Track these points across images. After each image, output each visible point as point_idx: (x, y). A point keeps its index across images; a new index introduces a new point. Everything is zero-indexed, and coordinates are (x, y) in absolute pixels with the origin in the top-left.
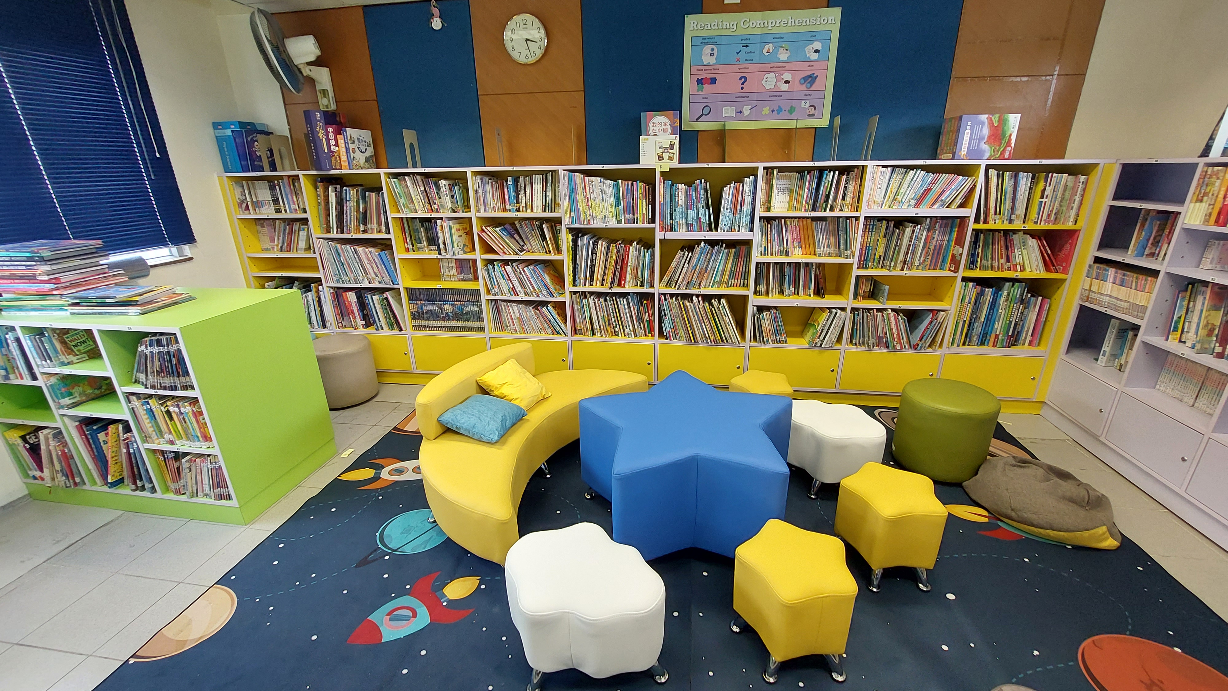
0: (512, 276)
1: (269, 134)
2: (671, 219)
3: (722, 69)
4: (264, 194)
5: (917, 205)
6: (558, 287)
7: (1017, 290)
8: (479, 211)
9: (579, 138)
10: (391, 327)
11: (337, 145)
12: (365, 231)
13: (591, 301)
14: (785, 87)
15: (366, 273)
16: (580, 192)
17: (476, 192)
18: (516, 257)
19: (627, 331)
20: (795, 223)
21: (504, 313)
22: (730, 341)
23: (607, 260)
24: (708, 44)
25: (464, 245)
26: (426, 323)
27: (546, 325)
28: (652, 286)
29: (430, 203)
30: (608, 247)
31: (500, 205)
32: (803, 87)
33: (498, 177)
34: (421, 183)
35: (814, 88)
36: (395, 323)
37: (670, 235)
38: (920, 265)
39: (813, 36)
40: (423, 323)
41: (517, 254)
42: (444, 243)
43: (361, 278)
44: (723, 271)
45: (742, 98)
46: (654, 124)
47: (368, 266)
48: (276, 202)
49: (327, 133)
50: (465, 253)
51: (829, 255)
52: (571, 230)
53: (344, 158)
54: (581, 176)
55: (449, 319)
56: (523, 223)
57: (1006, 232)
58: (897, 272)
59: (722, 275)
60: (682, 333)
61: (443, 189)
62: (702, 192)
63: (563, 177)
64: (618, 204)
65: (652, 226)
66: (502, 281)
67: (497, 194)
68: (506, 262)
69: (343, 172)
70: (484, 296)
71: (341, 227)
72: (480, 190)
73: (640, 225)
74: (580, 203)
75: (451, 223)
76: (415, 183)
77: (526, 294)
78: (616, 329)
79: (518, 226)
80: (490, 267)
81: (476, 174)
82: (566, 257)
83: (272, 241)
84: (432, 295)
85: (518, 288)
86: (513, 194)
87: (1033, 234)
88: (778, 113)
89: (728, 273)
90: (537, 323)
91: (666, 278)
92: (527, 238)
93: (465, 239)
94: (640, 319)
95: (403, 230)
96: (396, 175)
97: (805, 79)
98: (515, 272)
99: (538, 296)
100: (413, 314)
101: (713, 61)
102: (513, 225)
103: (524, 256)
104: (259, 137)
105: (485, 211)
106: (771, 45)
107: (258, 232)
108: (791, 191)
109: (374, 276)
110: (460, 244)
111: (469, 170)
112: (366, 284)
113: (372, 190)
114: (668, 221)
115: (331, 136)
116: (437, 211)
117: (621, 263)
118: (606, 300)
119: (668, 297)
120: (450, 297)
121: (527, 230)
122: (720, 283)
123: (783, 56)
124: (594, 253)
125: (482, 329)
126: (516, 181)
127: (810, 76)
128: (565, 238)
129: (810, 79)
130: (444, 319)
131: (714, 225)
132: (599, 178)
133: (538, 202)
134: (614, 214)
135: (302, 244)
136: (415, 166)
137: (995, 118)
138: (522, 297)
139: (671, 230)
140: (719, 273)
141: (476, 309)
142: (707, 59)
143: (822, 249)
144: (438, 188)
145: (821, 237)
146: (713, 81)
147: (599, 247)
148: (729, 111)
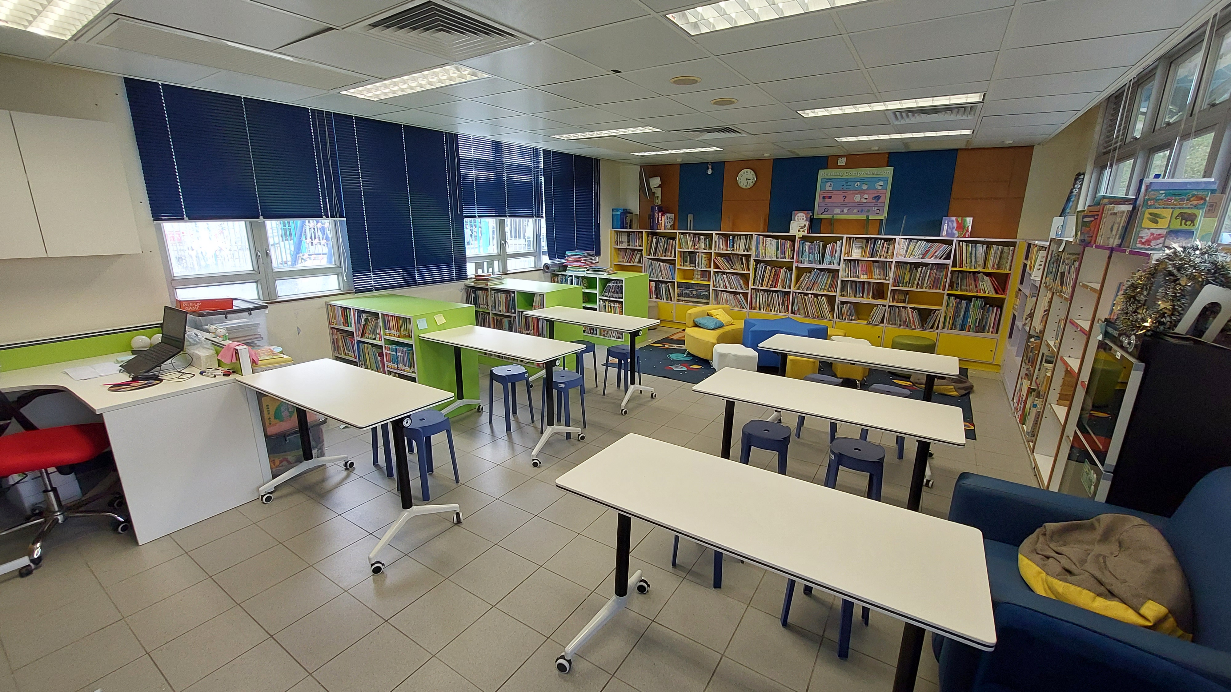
0: (726, 280)
1: (632, 213)
2: (802, 258)
3: (835, 192)
4: (625, 238)
5: (923, 257)
6: (746, 286)
7: (979, 302)
8: (715, 250)
9: (765, 220)
10: (667, 299)
11: (661, 220)
12: (665, 256)
13: (761, 294)
14: (865, 201)
15: (662, 274)
16: (761, 244)
17: (716, 242)
18: (729, 271)
19: (776, 309)
20: (864, 263)
21: (719, 297)
22: (825, 317)
23: (770, 275)
24: (829, 182)
25: (707, 264)
26: (683, 299)
27: (738, 304)
28: (790, 288)
29: (694, 246)
30: (772, 269)
31: (725, 248)
32: (874, 201)
33: (726, 236)
34: (692, 237)
35: (879, 201)
36: (669, 298)
37: (800, 265)
38: (927, 286)
39: (879, 179)
40: (682, 298)
41: (729, 270)
42: (698, 263)
43: (659, 276)
44: (826, 284)
45: (843, 205)
46: (798, 217)
47: (663, 271)
48: (629, 242)
49: (659, 215)
50: (706, 268)
51: (880, 279)
52: (755, 260)
53: (663, 225)
54: (762, 237)
55: (694, 298)
56: (734, 256)
57: (974, 273)
58: (914, 289)
59: (825, 286)
60: (802, 312)
61: (702, 240)
62: (817, 246)
63: (754, 238)
64: (777, 250)
65: (792, 260)
66: (721, 282)
67: (724, 243)
68: (724, 273)
69: (662, 231)
70: (712, 288)
71: (655, 254)
72: (717, 241)
73: (787, 260)
74: (760, 249)
75: (702, 254)
76: (690, 237)
77: (731, 288)
78: (771, 308)
79: (732, 258)
80: (716, 275)
81: (716, 234)
82: (751, 272)
83: (623, 258)
84: (688, 286)
85: (728, 285)
86: (731, 243)
87: (988, 274)
88: (861, 212)
89: (828, 285)
90: (733, 302)
91: (797, 285)
92: (735, 263)
93: (707, 262)
94: (783, 304)
95: (681, 257)
96: (682, 233)
97: (875, 197)
98: (727, 277)
99: (736, 289)
100: (678, 294)
101: (831, 189)
102: (729, 257)
103: (732, 271)
104: (629, 215)
105: (718, 250)
106: (859, 183)
107: (619, 254)
108: (862, 248)
109: (665, 275)
110: (705, 264)
111: (714, 232)
112: (661, 279)
113: (671, 239)
114: (800, 259)
115: (660, 217)
116: (697, 249)
117: (776, 276)
118: (768, 294)
119: (797, 294)
120: (696, 287)
121: (735, 259)
122: (824, 290)
123: (865, 187)
124: (765, 271)
125: (708, 304)
126: (734, 238)
127: (877, 196)
128: (752, 264)
129: (878, 198)
130: (691, 297)
131: (822, 261)
132: (770, 239)
133: (742, 248)
134: (776, 254)
135: (637, 260)
136: (690, 230)
137: (959, 219)
138: (729, 289)
139: (801, 263)
140: (824, 284)
141: (707, 294)
142: (828, 188)
143: (876, 276)
144: (699, 239)
145: (876, 270)
146: (830, 197)
147: (767, 269)
148: (837, 211)
